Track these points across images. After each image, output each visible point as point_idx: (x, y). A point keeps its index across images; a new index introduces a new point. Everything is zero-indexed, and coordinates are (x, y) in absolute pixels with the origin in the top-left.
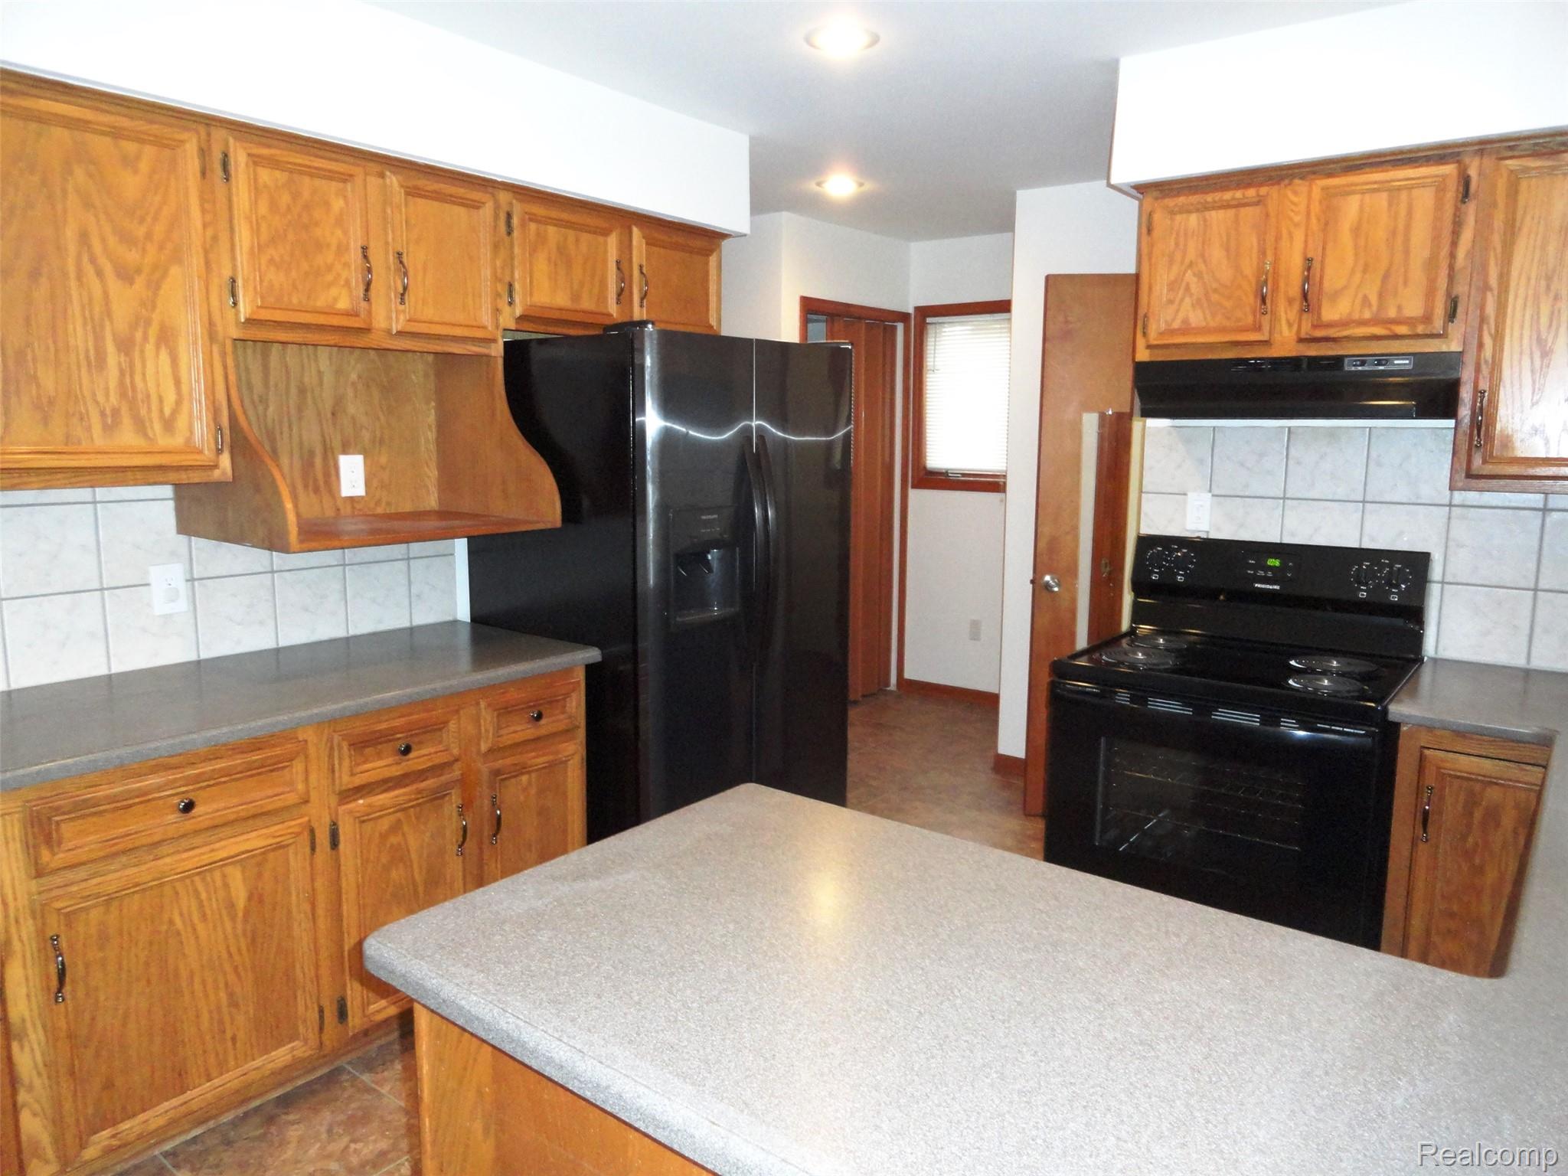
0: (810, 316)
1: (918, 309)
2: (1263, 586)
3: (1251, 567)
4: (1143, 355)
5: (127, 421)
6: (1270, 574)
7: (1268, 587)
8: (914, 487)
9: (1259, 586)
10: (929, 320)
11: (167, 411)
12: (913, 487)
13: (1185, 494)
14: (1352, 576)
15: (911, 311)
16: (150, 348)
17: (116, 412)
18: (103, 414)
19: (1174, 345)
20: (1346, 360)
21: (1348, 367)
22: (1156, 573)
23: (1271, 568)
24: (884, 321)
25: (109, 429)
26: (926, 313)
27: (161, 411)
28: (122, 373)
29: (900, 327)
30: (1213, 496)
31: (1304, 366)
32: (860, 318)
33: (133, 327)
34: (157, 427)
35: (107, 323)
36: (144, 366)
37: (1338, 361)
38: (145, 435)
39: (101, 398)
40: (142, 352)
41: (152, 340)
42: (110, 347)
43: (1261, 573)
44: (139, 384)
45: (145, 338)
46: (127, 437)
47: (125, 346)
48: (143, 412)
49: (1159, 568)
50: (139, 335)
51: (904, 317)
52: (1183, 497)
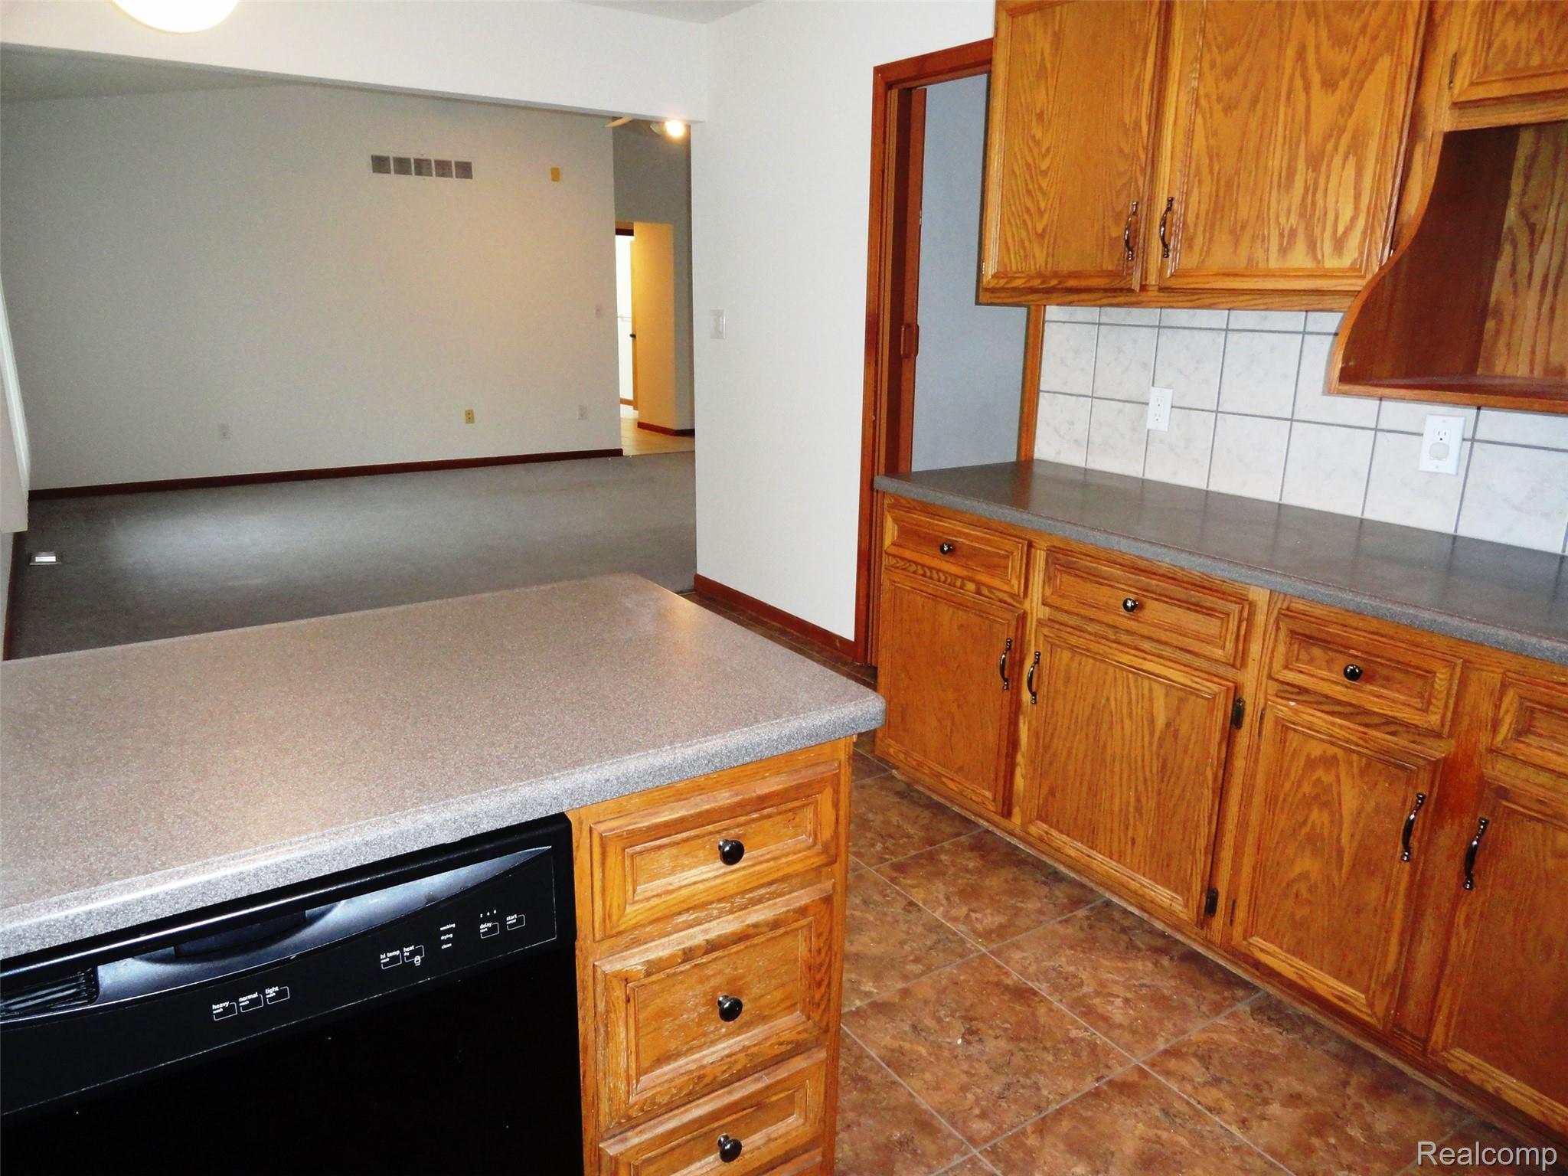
5: (1301, 245)
11: (1341, 230)
16: (1338, 160)
17: (1293, 232)
18: (1282, 235)
25: (1284, 251)
27: (1335, 231)
28: (1306, 189)
33: (1327, 138)
34: (1328, 246)
35: (1303, 139)
36: (1327, 183)
38: (1315, 257)
39: (1282, 220)
40: (1329, 165)
41: (1342, 149)
42: (1301, 165)
44: (1320, 202)
45: (1336, 149)
46: (1299, 258)
47: (1315, 162)
48: (1317, 231)
50: (1330, 147)
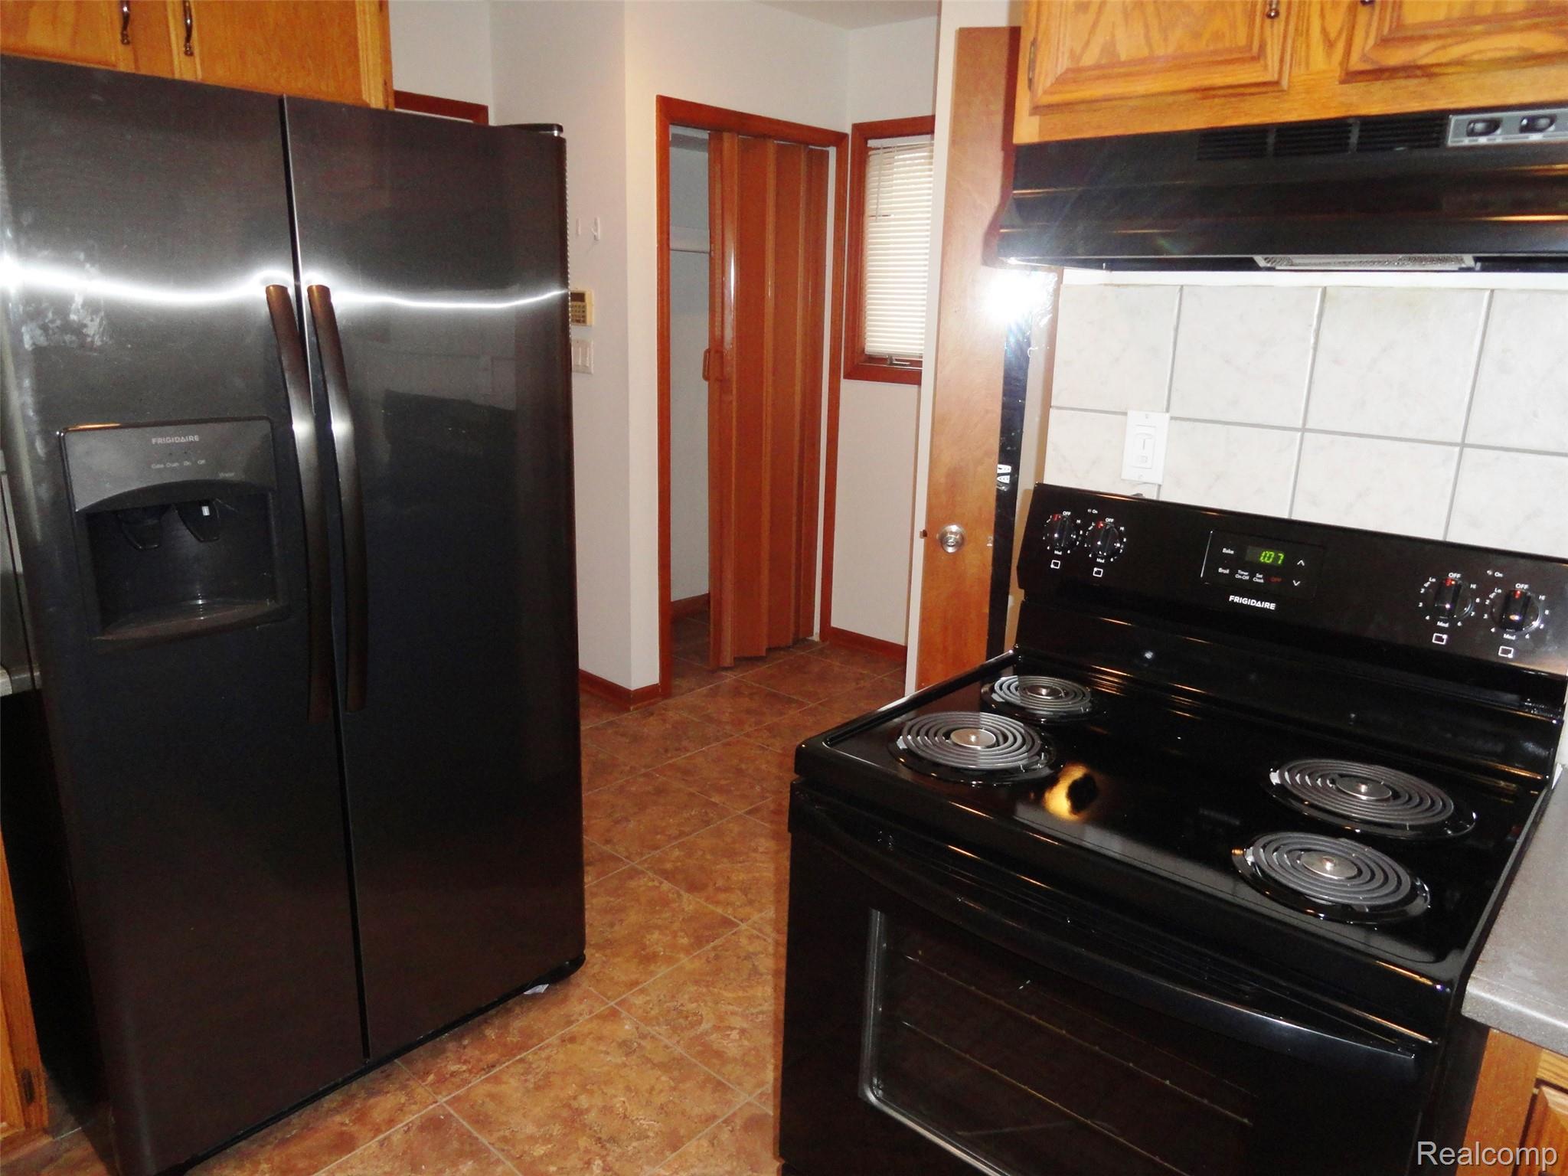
0: (674, 130)
1: (857, 127)
2: (1245, 601)
3: (1226, 561)
4: (1028, 131)
6: (1259, 578)
7: (1253, 603)
8: (848, 376)
9: (1237, 599)
10: (871, 143)
12: (846, 377)
13: (1125, 414)
14: (1422, 598)
15: (848, 130)
19: (1083, 102)
20: (1453, 119)
21: (1456, 138)
22: (1057, 557)
23: (1264, 569)
24: (808, 144)
26: (868, 132)
29: (832, 151)
30: (1172, 418)
31: (1354, 138)
32: (766, 136)
37: (1432, 124)
43: (1243, 575)
49: (1064, 550)
51: (838, 139)
52: (1120, 417)
